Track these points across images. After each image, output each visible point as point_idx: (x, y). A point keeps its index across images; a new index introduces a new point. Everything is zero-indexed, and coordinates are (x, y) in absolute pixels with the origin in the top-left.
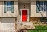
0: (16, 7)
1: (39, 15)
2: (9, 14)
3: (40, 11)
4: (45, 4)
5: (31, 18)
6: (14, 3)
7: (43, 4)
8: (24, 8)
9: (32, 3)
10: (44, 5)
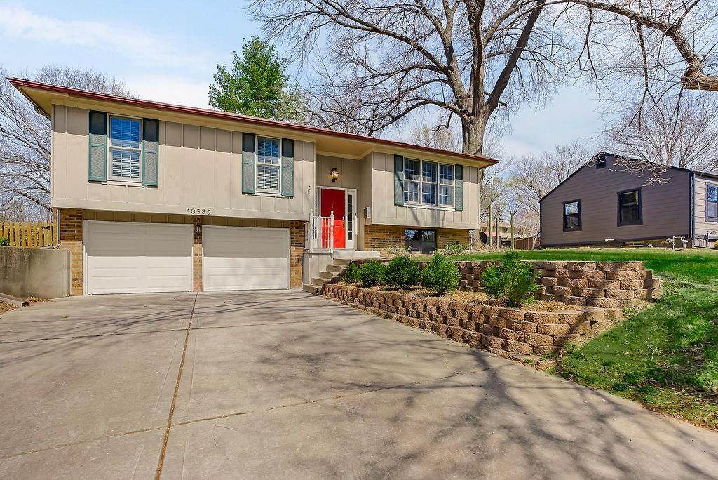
0: (305, 169)
1: (403, 217)
2: (269, 205)
3: (406, 199)
4: (424, 174)
5: (372, 229)
6: (297, 149)
7: (417, 173)
8: (333, 180)
9: (375, 161)
10: (421, 177)
